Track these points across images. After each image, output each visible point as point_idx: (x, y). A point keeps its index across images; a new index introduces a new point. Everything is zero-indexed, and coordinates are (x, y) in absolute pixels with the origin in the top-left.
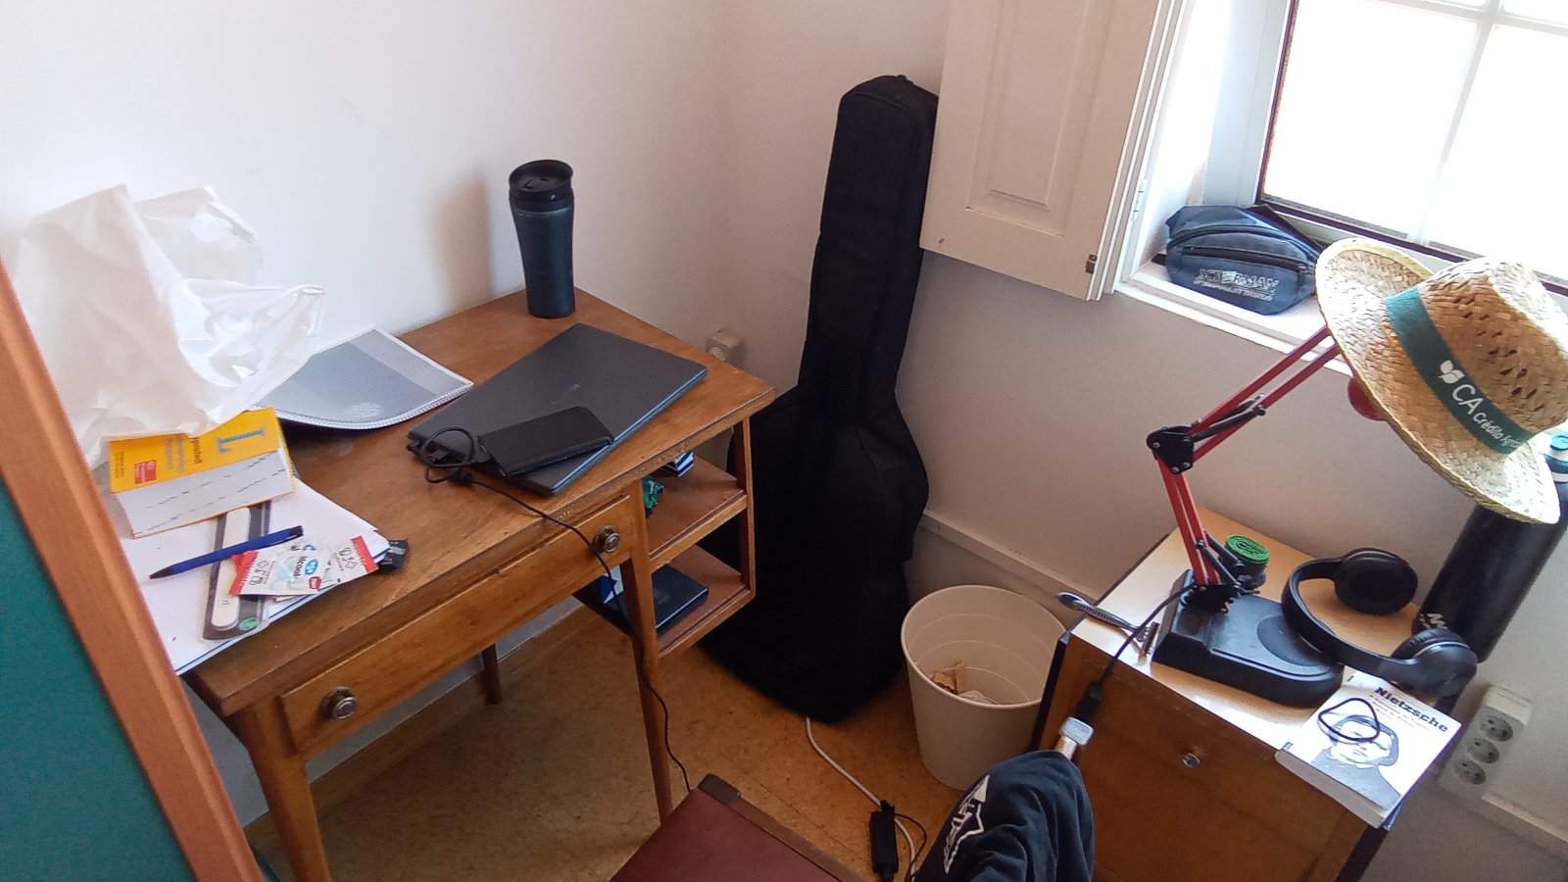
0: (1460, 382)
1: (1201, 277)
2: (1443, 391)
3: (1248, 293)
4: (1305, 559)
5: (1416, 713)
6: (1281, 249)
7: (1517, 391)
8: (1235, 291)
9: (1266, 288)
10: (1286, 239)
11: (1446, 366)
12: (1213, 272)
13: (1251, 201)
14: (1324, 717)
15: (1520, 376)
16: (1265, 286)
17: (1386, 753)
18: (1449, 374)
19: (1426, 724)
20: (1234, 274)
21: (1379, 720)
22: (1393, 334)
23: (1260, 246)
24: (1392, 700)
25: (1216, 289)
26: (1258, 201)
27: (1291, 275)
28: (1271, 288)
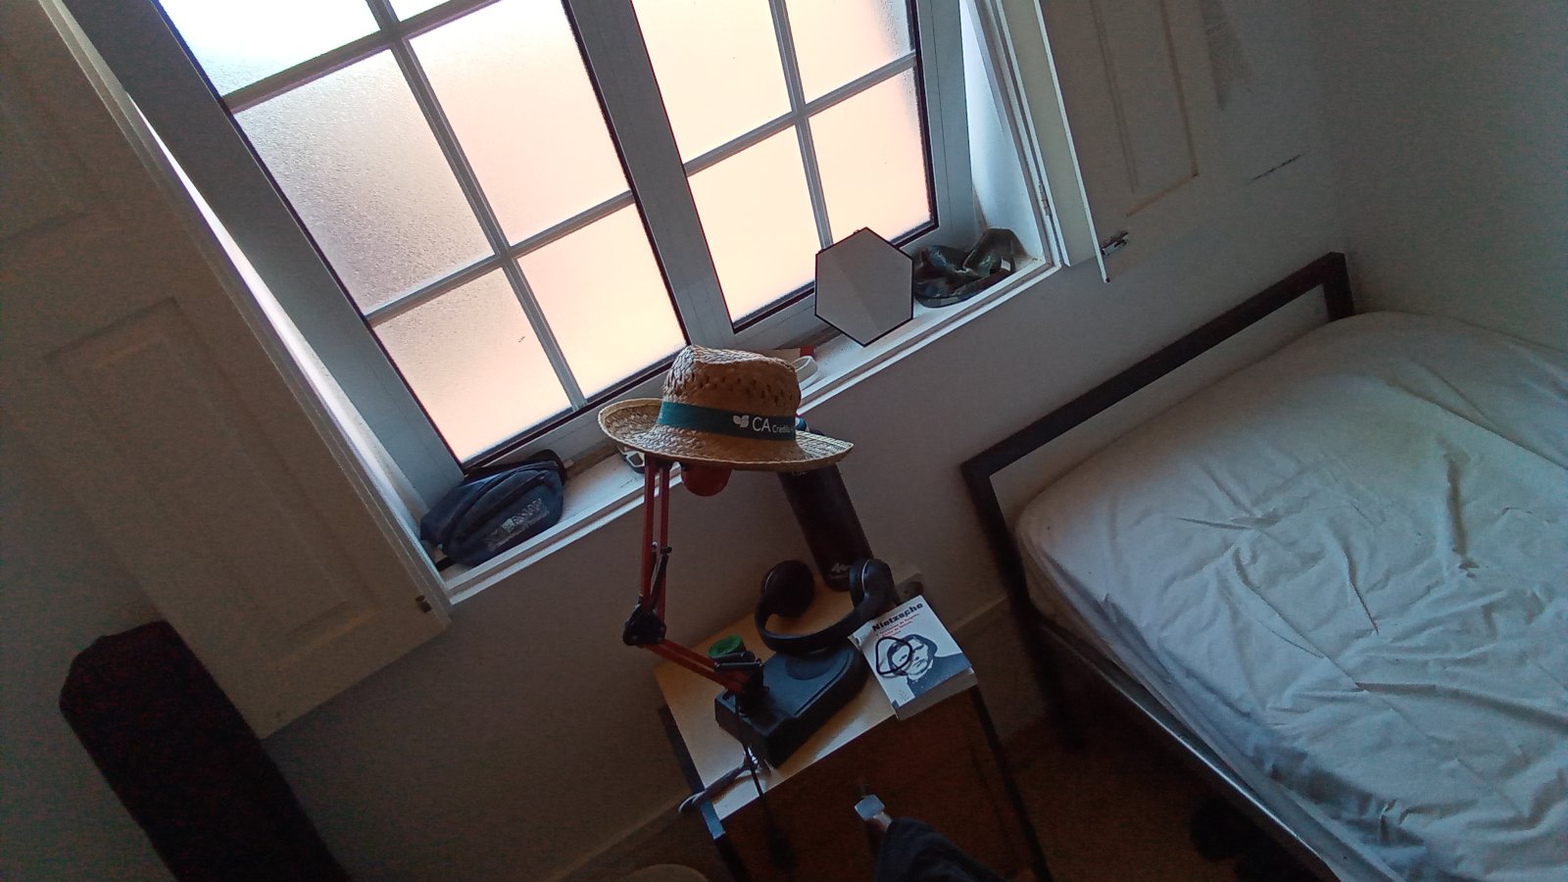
0: (751, 420)
1: (490, 545)
2: (747, 433)
3: (531, 522)
4: (752, 617)
5: (902, 616)
6: (517, 481)
7: (776, 400)
8: (523, 529)
9: (538, 509)
10: (514, 472)
11: (736, 419)
12: (496, 532)
13: (460, 475)
14: (882, 670)
15: (770, 390)
16: (536, 507)
17: (926, 647)
18: (742, 422)
19: (912, 614)
20: (510, 521)
21: (900, 638)
22: (694, 432)
23: (503, 491)
24: (885, 624)
25: (511, 539)
26: (465, 472)
27: (540, 489)
28: (540, 507)
